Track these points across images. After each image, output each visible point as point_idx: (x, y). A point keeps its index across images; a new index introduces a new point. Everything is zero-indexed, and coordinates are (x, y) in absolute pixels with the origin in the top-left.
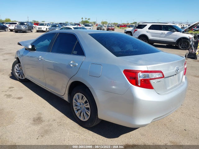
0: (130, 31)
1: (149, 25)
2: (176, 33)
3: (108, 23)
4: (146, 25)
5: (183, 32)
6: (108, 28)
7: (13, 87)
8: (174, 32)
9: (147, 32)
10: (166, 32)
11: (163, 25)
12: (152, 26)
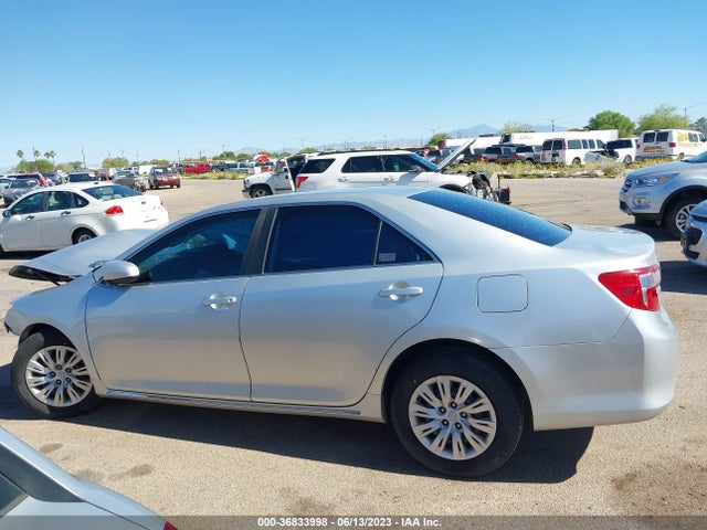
0: (263, 181)
1: (341, 160)
2: (424, 175)
3: (131, 162)
4: (332, 161)
5: (443, 171)
6: (155, 181)
7: (57, 447)
8: (417, 172)
9: (340, 180)
10: (397, 175)
11: (384, 156)
12: (352, 160)
